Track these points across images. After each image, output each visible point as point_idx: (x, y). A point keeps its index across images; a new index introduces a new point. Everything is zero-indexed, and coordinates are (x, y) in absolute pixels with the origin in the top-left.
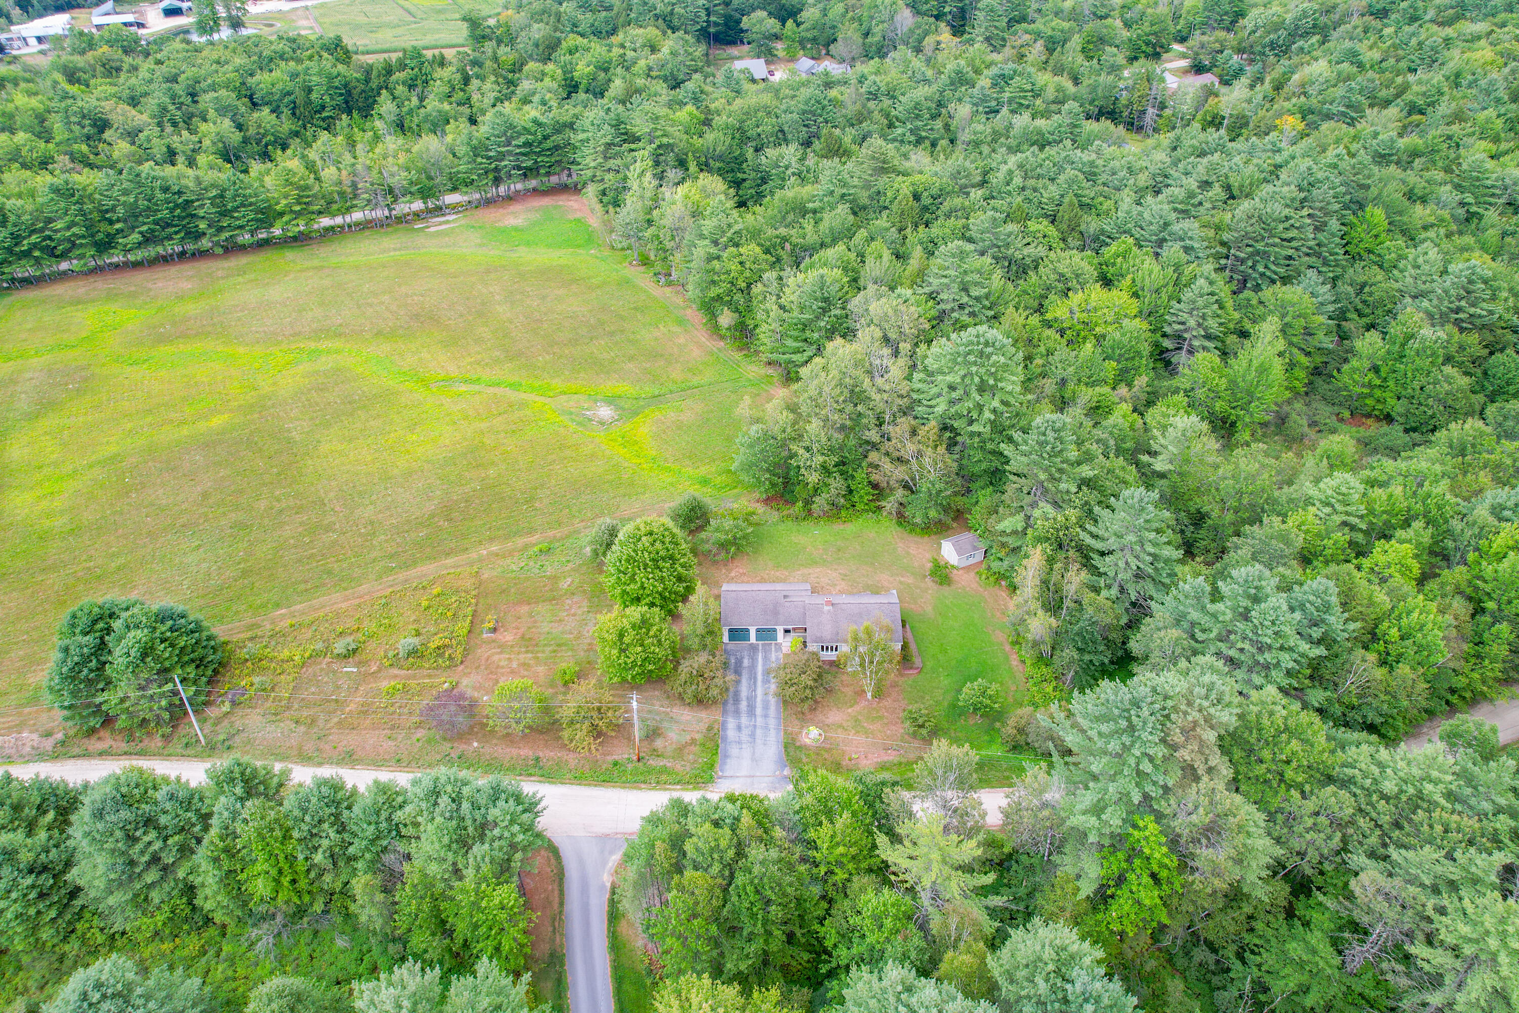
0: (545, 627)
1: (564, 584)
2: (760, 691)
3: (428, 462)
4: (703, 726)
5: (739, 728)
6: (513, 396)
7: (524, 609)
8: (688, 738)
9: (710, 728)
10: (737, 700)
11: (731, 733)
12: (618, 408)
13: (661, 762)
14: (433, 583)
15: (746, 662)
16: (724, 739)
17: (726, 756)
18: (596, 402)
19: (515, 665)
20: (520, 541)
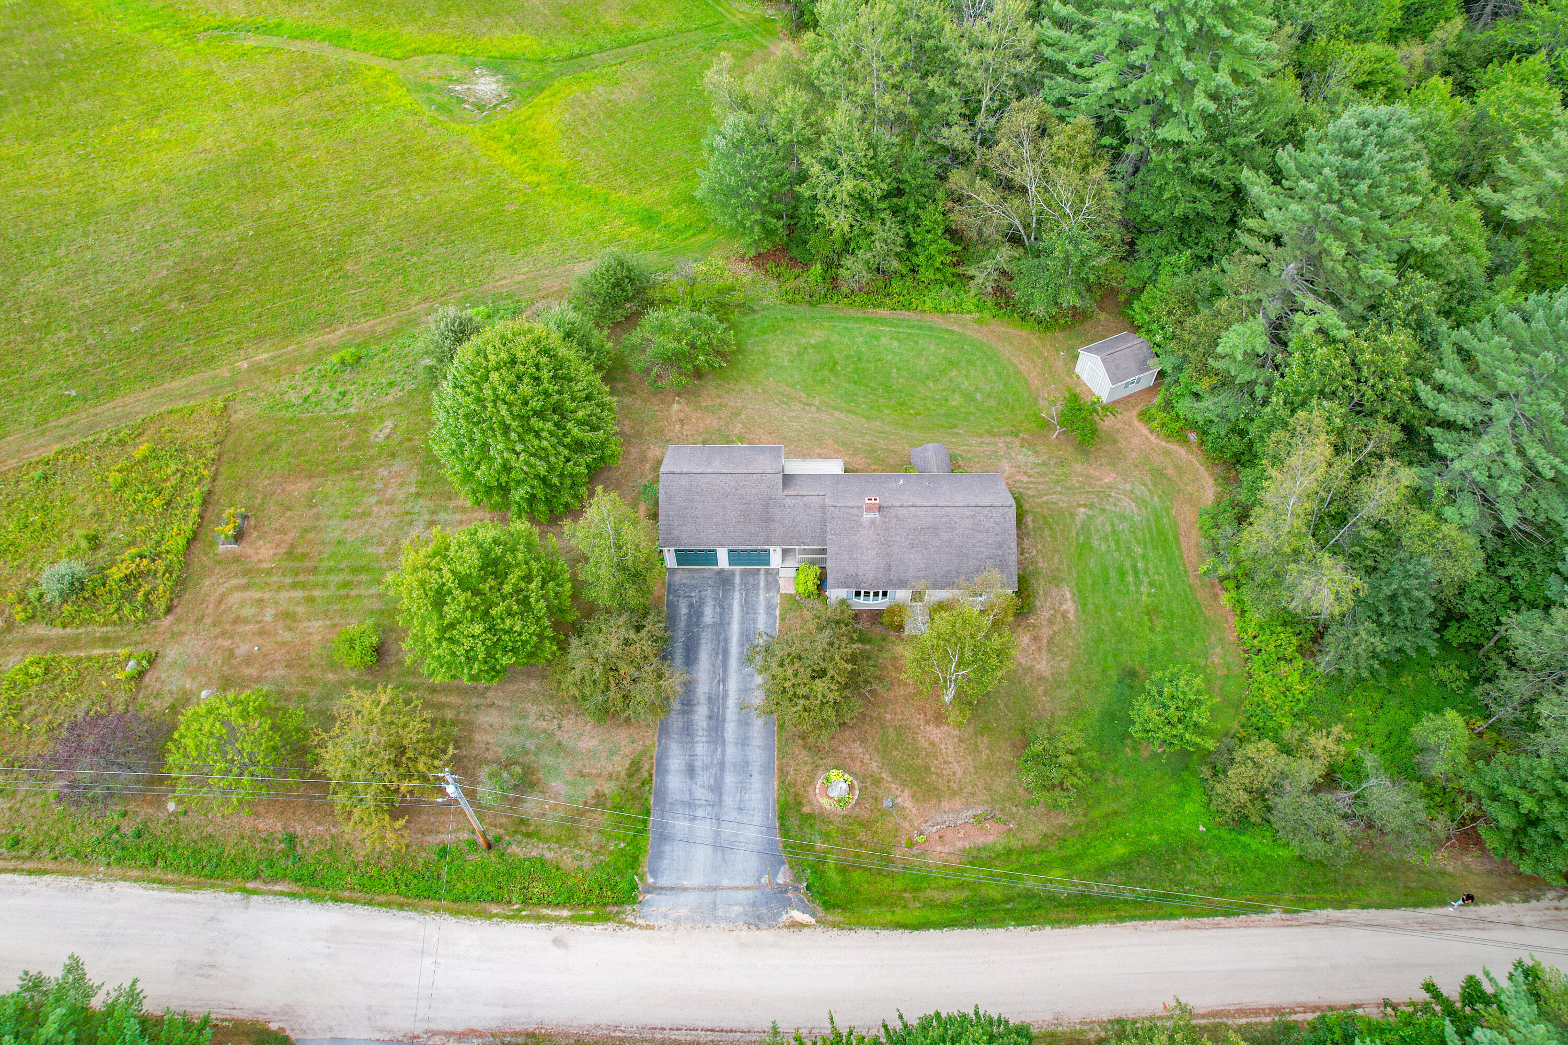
0: (334, 530)
1: (379, 433)
2: (733, 685)
3: (168, 181)
4: (620, 765)
5: (690, 771)
6: (333, 56)
7: (300, 488)
8: (590, 791)
9: (634, 769)
10: (688, 704)
11: (675, 782)
12: (510, 78)
13: (535, 850)
14: (139, 432)
15: (709, 614)
16: (661, 795)
17: (663, 838)
18: (473, 66)
19: (269, 615)
20: (311, 341)
